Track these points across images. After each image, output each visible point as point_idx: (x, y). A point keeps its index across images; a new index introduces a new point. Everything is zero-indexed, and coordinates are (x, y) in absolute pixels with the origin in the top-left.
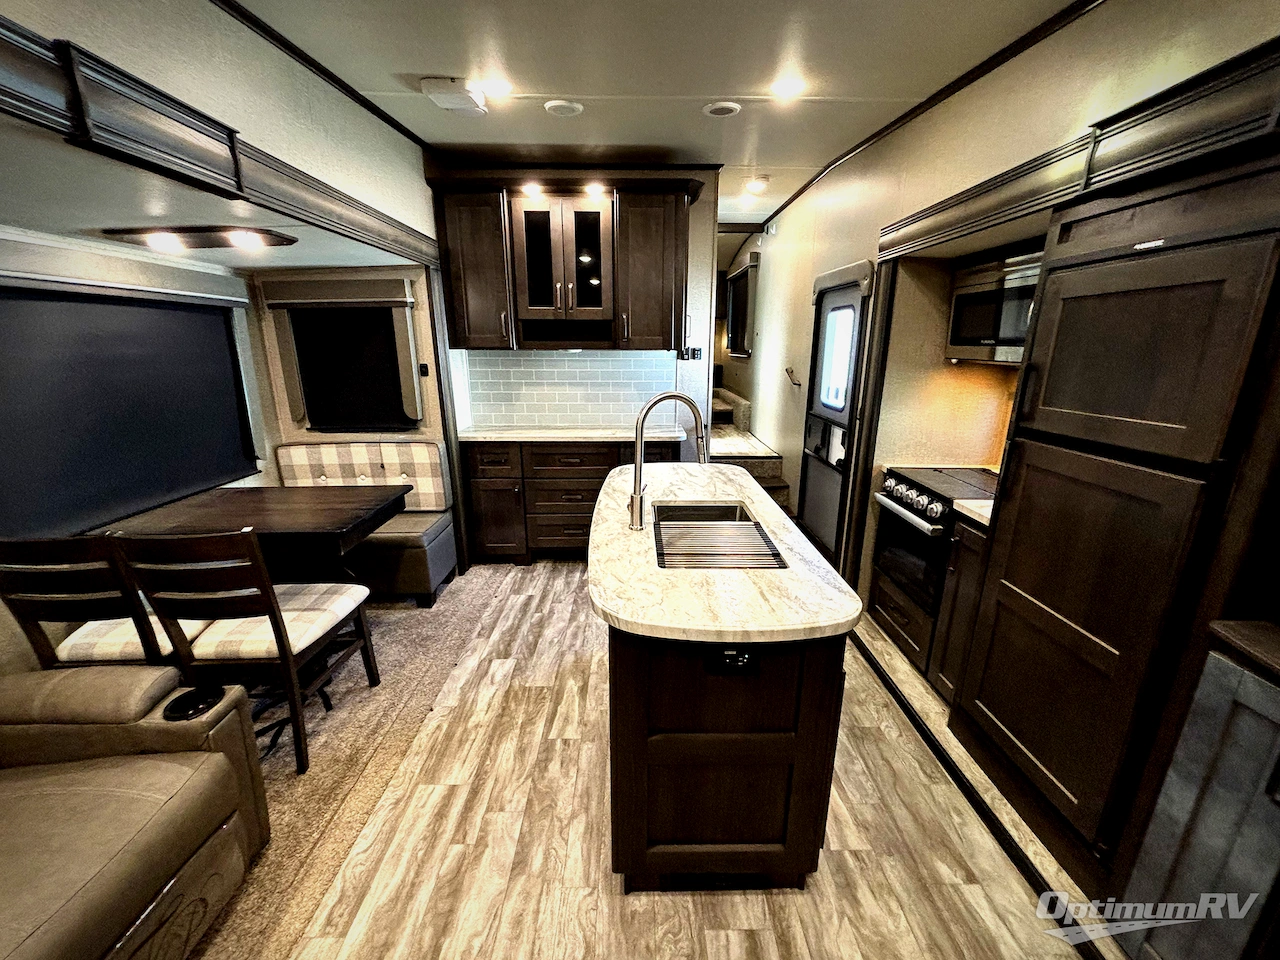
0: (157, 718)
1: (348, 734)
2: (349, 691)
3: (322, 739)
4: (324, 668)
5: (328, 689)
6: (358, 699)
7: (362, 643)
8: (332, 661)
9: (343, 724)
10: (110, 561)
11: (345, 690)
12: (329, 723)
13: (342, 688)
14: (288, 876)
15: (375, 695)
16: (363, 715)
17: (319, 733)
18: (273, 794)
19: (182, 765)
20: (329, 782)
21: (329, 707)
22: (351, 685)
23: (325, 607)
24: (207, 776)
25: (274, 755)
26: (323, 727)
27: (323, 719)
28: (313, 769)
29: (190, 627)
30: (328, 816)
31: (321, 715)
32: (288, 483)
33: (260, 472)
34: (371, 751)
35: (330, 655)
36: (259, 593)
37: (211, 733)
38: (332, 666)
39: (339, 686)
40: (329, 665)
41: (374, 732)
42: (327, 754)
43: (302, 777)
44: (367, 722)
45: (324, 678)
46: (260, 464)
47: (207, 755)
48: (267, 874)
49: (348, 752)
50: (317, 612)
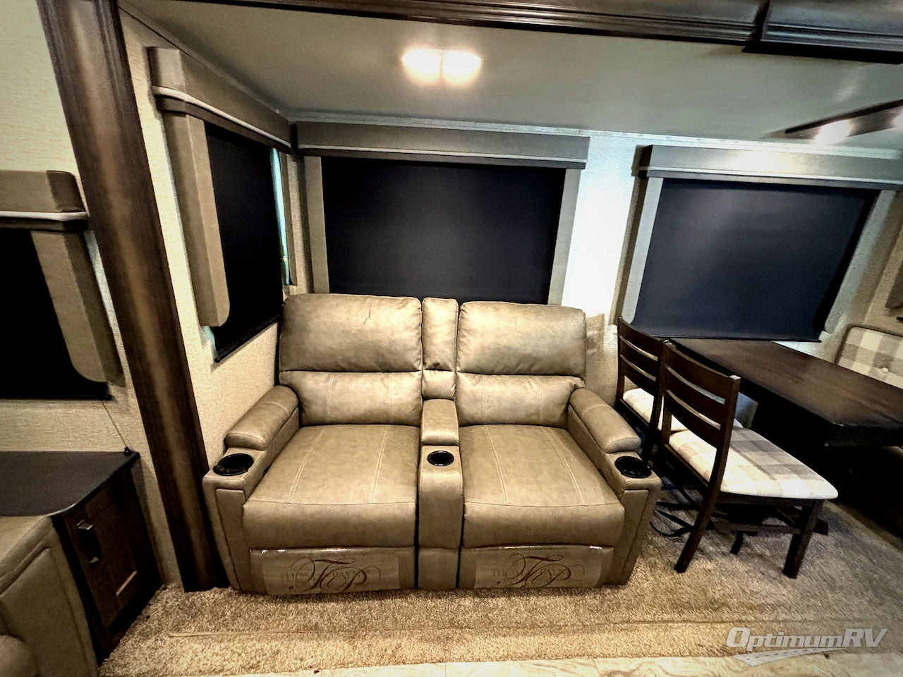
0: (612, 459)
1: (731, 585)
2: (761, 556)
3: (710, 566)
4: (758, 522)
5: (747, 539)
6: (762, 569)
7: (798, 532)
8: (769, 521)
9: (734, 574)
10: (659, 359)
11: (759, 552)
12: (722, 560)
13: (758, 549)
14: (616, 616)
15: (781, 582)
16: (755, 585)
17: (710, 559)
18: (652, 562)
19: (604, 495)
20: (685, 598)
21: (735, 551)
22: (768, 553)
23: (775, 476)
24: (607, 513)
25: (674, 541)
26: (718, 559)
27: (724, 554)
28: (685, 577)
29: (676, 424)
30: (666, 617)
31: (725, 549)
32: (843, 362)
33: (820, 342)
34: (736, 616)
35: (773, 516)
36: (719, 428)
37: (626, 491)
38: (766, 525)
39: (757, 544)
40: (764, 523)
41: (751, 608)
42: (703, 579)
43: (675, 573)
44: (752, 593)
45: (753, 528)
46: (823, 336)
47: (618, 501)
48: (610, 600)
49: (717, 596)
50: (766, 475)
